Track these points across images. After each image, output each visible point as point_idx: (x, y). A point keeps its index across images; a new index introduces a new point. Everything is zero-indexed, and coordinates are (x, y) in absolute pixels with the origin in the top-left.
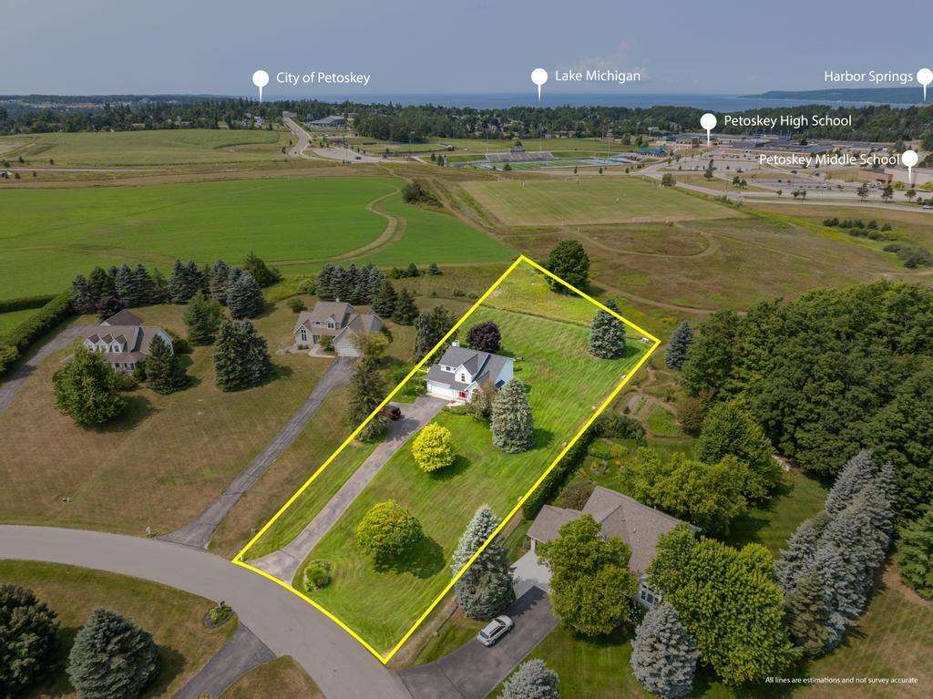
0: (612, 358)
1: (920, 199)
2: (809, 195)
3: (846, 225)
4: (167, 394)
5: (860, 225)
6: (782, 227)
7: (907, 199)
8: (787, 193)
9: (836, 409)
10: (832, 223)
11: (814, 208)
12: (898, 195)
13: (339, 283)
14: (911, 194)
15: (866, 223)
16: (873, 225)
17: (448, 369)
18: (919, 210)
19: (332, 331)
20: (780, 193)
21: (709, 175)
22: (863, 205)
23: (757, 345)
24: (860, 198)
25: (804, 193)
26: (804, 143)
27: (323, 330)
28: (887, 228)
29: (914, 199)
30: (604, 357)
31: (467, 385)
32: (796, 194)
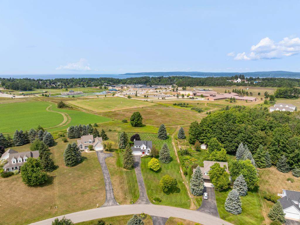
0: (165, 139)
1: (190, 97)
2: (166, 98)
3: (178, 105)
4: (52, 172)
5: (181, 104)
6: (167, 106)
7: (187, 98)
8: (160, 98)
9: (230, 137)
10: (175, 105)
11: (169, 101)
12: (185, 97)
13: (77, 131)
14: (188, 96)
15: (183, 104)
16: (184, 104)
17: (137, 147)
18: (191, 100)
19: (91, 144)
20: (159, 98)
21: (136, 95)
22: (178, 100)
23: (206, 127)
24: (177, 98)
25: (165, 98)
26: (151, 86)
27: (88, 144)
28: (188, 104)
29: (189, 98)
30: (164, 139)
31: (145, 150)
32: (163, 98)
